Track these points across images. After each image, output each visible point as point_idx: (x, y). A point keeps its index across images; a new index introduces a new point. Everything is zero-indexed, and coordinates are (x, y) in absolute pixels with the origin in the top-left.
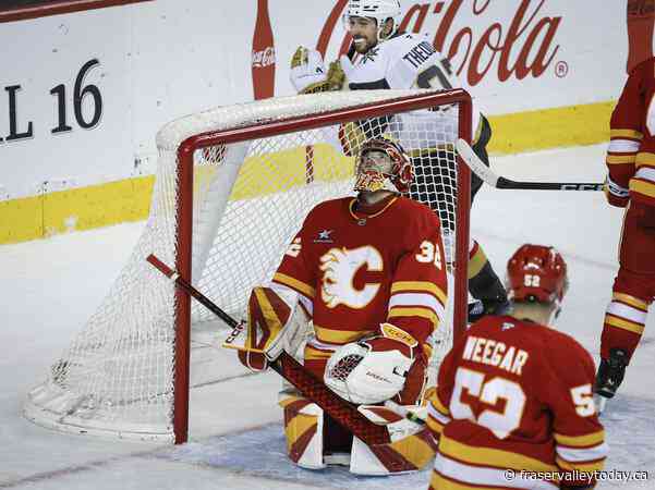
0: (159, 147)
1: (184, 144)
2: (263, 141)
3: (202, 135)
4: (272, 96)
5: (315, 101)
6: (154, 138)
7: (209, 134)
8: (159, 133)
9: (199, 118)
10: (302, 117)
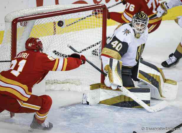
0: (5, 21)
1: (14, 21)
2: (40, 20)
3: (19, 18)
4: (42, 5)
5: (57, 7)
6: (4, 19)
7: (22, 17)
8: (5, 17)
9: (19, 12)
10: (52, 12)
